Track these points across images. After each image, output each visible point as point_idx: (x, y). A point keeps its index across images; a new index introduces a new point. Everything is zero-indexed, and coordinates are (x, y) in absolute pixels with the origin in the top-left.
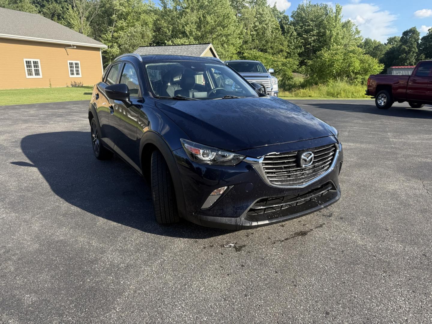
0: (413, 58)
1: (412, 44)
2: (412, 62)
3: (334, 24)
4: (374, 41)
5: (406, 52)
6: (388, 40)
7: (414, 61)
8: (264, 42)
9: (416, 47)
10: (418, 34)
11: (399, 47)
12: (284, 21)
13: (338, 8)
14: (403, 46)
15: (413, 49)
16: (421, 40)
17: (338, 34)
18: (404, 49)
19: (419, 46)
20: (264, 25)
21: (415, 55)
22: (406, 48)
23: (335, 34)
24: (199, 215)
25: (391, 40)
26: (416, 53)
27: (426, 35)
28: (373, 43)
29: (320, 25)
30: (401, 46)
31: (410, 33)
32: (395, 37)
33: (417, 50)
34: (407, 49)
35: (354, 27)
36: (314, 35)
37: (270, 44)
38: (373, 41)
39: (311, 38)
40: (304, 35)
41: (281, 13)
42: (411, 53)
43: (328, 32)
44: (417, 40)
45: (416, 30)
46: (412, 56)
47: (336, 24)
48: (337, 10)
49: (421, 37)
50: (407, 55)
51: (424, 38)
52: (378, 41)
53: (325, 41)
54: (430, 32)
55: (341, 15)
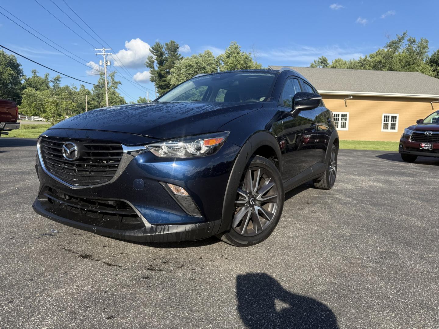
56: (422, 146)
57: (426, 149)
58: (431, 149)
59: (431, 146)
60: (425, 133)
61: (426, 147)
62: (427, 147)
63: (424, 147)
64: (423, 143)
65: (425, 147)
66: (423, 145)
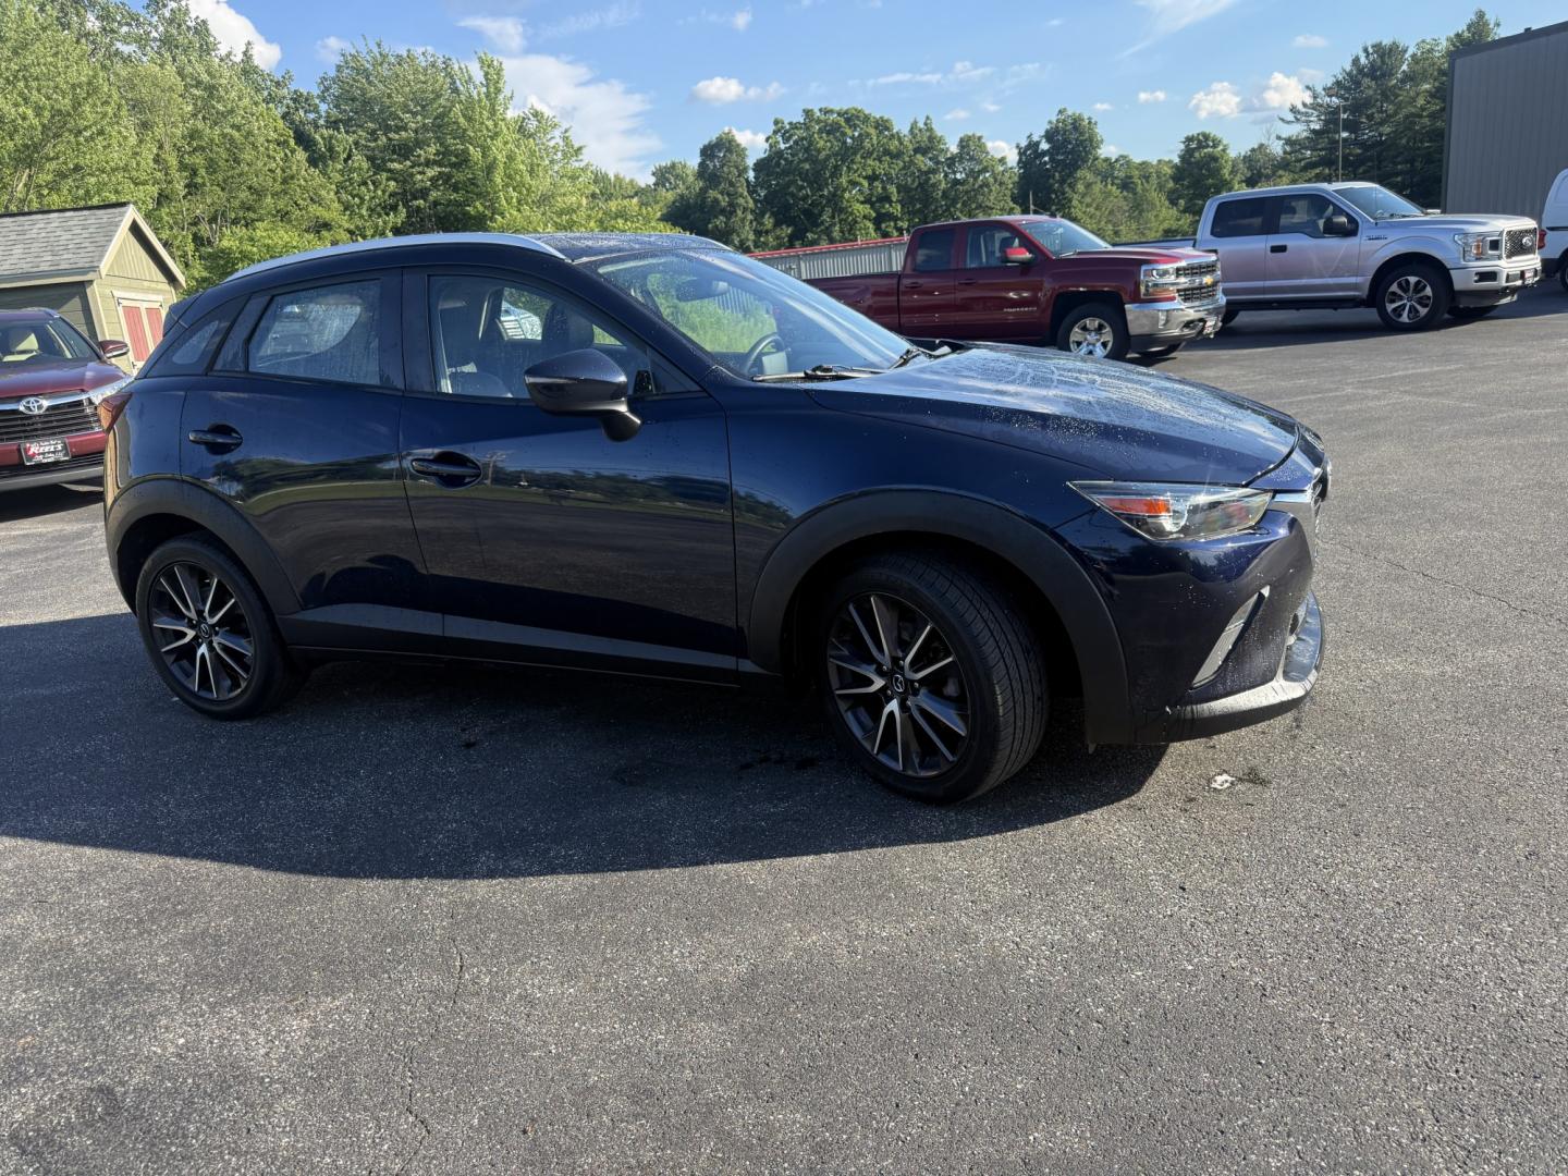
0: (747, 228)
1: (732, 184)
2: (748, 240)
3: (490, 124)
4: (617, 177)
5: (723, 211)
6: (654, 174)
7: (752, 237)
8: (244, 195)
9: (746, 193)
10: (741, 152)
11: (698, 195)
12: (301, 113)
13: (489, 66)
14: (712, 194)
15: (741, 201)
16: (754, 170)
17: (511, 158)
18: (716, 201)
19: (752, 190)
20: (228, 130)
21: (750, 217)
22: (720, 197)
23: (501, 158)
24: (1189, 708)
25: (663, 175)
26: (752, 211)
27: (763, 156)
28: (615, 186)
29: (441, 125)
30: (703, 191)
31: (720, 151)
32: (673, 166)
33: (751, 204)
34: (724, 201)
35: (557, 133)
36: (428, 163)
37: (269, 200)
38: (613, 179)
39: (423, 173)
40: (392, 161)
41: (278, 84)
42: (739, 213)
43: (475, 153)
44: (742, 171)
45: (735, 141)
46: (743, 220)
47: (496, 125)
48: (486, 74)
49: (751, 162)
50: (728, 219)
51: (760, 166)
52: (627, 180)
53: (473, 182)
54: (771, 146)
55: (506, 92)
56: (31, 452)
57: (49, 460)
58: (65, 456)
59: (65, 448)
60: (22, 408)
61: (47, 455)
62: (49, 453)
63: (39, 454)
64: (32, 443)
65: (43, 454)
66: (34, 448)
